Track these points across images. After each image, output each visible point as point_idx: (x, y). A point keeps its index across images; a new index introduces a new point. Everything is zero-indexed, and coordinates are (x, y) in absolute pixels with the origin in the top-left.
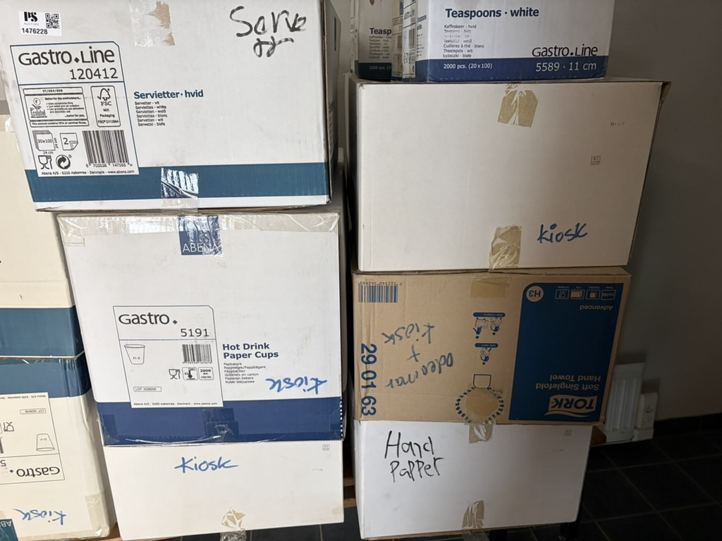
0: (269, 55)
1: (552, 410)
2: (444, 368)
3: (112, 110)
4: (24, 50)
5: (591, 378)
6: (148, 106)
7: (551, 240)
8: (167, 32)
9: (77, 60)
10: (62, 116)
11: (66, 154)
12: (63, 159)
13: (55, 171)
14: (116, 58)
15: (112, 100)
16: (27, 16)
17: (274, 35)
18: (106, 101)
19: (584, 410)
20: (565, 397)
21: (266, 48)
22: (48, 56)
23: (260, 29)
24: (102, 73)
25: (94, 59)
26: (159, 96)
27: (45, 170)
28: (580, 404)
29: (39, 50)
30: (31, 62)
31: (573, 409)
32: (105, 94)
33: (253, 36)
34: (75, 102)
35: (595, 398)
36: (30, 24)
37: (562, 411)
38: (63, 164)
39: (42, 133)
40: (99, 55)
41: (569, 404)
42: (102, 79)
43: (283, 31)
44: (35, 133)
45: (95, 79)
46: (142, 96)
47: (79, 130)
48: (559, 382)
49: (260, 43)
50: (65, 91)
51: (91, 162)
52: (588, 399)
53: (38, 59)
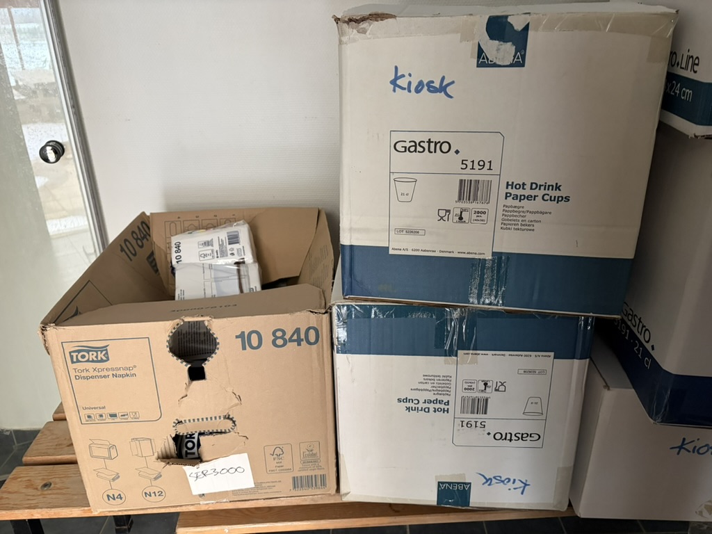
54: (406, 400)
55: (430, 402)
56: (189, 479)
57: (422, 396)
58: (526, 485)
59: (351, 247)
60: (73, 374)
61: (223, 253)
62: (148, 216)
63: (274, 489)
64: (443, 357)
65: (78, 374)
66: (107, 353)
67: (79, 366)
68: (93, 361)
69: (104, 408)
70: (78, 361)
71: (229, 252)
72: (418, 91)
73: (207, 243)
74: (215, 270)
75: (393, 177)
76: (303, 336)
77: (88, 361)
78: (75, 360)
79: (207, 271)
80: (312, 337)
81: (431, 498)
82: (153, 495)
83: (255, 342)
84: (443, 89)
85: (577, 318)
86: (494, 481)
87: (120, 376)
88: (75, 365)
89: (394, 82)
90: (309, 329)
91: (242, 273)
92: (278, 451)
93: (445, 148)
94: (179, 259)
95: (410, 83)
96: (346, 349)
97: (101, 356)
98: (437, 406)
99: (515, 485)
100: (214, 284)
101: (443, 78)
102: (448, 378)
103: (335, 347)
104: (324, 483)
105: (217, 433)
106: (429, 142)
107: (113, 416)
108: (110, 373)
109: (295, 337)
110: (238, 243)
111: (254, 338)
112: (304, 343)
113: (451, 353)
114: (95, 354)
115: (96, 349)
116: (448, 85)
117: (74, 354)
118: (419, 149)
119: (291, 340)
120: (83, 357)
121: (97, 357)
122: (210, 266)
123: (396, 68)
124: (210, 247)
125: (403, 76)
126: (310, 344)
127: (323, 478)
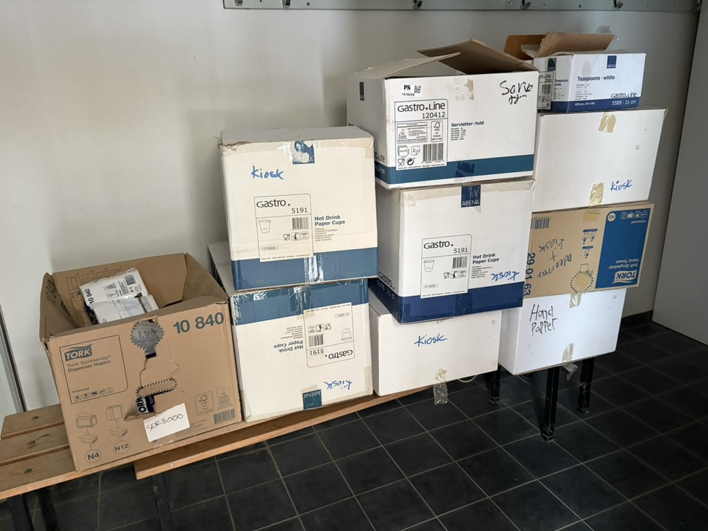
0: (515, 103)
1: (616, 280)
2: (567, 262)
3: (440, 133)
4: (401, 104)
5: (634, 260)
6: (457, 130)
7: (616, 189)
8: (471, 94)
9: (427, 109)
10: (414, 137)
11: (413, 157)
12: (411, 160)
13: (406, 167)
14: (446, 107)
15: (441, 128)
16: (405, 87)
17: (519, 94)
18: (437, 129)
19: (631, 279)
20: (622, 272)
21: (514, 100)
22: (413, 107)
23: (512, 91)
24: (438, 115)
25: (435, 108)
26: (463, 125)
27: (400, 167)
28: (629, 275)
29: (409, 104)
30: (404, 110)
31: (626, 279)
32: (438, 125)
33: (510, 94)
34: (422, 130)
35: (636, 271)
36: (407, 91)
37: (621, 280)
38: (410, 163)
39: (403, 147)
40: (438, 106)
41: (624, 275)
42: (438, 118)
43: (523, 91)
44: (399, 147)
45: (434, 117)
46: (455, 125)
47: (421, 144)
48: (619, 264)
49: (512, 98)
50: (418, 124)
51: (424, 160)
52: (633, 272)
53: (408, 108)
54: (279, 346)
55: (292, 343)
56: (146, 429)
57: (287, 341)
58: (350, 383)
59: (238, 261)
60: (67, 368)
61: (125, 292)
62: (52, 276)
63: (203, 426)
64: (296, 316)
65: (70, 368)
66: (91, 350)
67: (70, 362)
68: (81, 357)
69: (88, 389)
70: (71, 359)
71: (129, 290)
72: (266, 177)
73: (111, 287)
74: (123, 303)
75: (258, 220)
76: (214, 319)
77: (78, 357)
78: (68, 358)
79: (118, 305)
80: (219, 319)
81: (299, 406)
82: (121, 448)
83: (185, 327)
84: (278, 175)
85: (359, 280)
86: (333, 385)
87: (100, 364)
88: (68, 362)
89: (253, 173)
90: (217, 314)
91: (143, 302)
92: (204, 398)
93: (283, 203)
94: (91, 301)
95: (261, 174)
96: (241, 322)
97: (86, 352)
98: (297, 345)
99: (344, 385)
100: (126, 312)
101: (278, 170)
102: (300, 327)
103: (234, 322)
104: (233, 416)
105: (165, 392)
106: (275, 201)
107: (95, 393)
108: (93, 363)
109: (209, 321)
110: (134, 283)
111: (185, 325)
112: (215, 324)
113: (300, 313)
114: (82, 351)
115: (83, 349)
116: (280, 173)
117: (68, 354)
118: (270, 205)
119: (207, 323)
120: (74, 355)
121: (83, 354)
122: (119, 301)
123: (254, 167)
124: (114, 289)
125: (257, 170)
126: (218, 323)
127: (233, 411)
